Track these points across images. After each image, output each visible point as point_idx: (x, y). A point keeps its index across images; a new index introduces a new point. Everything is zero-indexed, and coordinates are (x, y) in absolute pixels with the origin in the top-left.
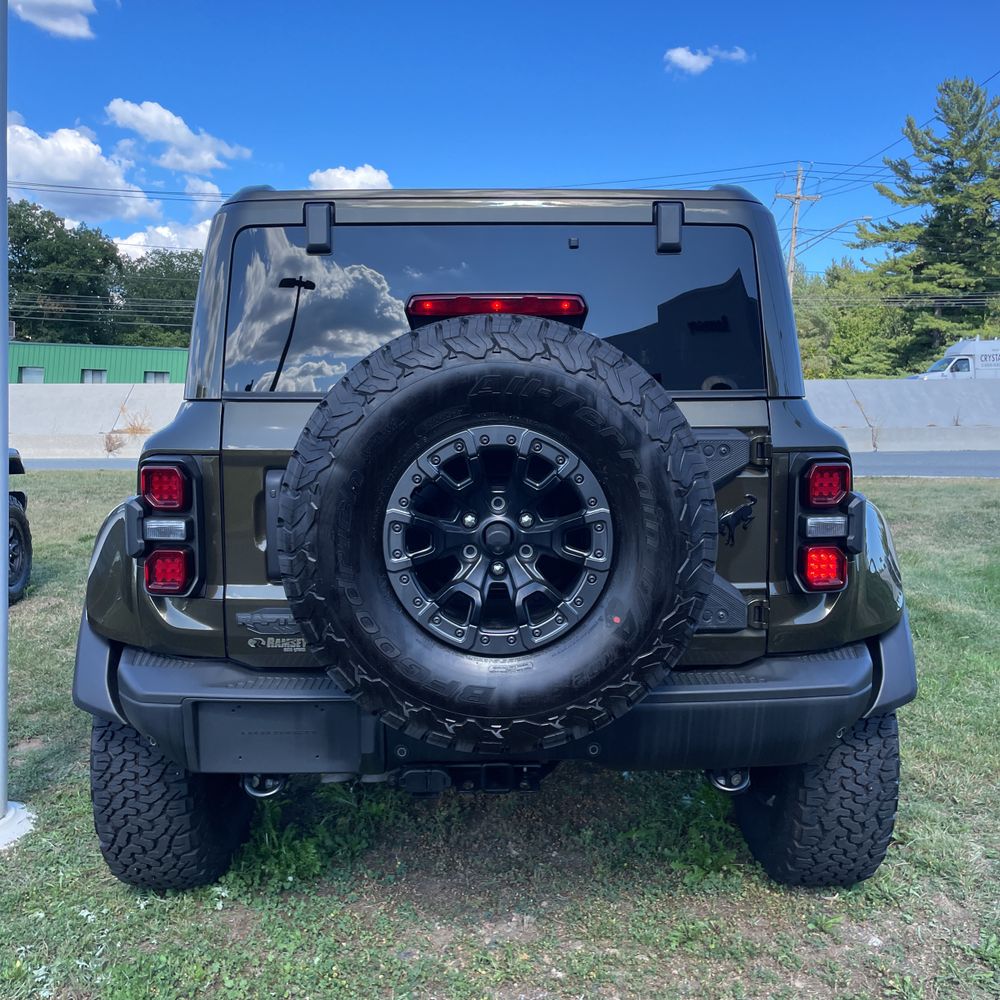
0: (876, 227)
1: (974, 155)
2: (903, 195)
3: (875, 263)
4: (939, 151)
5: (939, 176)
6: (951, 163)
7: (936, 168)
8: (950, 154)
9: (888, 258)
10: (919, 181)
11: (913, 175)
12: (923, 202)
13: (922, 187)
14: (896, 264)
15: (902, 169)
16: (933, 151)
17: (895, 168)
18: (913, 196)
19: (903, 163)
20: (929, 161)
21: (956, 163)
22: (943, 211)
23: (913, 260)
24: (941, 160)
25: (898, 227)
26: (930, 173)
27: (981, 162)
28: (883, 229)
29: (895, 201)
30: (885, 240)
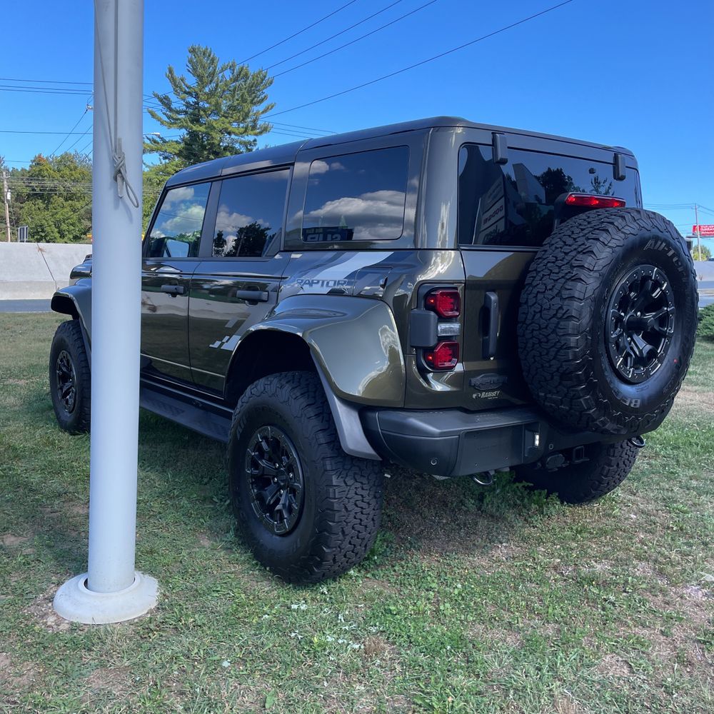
0: (150, 140)
1: (213, 101)
2: (167, 120)
3: (151, 165)
4: (189, 93)
5: (190, 111)
6: (198, 104)
7: (188, 105)
8: (197, 96)
9: (161, 163)
10: (178, 112)
11: (173, 107)
12: (181, 127)
13: (180, 117)
14: (166, 167)
15: (165, 102)
16: (185, 92)
17: (161, 100)
18: (173, 122)
19: (166, 98)
20: (184, 100)
21: (201, 103)
22: (194, 135)
23: (176, 166)
24: (192, 100)
25: (165, 142)
26: (184, 108)
27: (217, 105)
28: (155, 142)
29: (162, 123)
30: (157, 150)
